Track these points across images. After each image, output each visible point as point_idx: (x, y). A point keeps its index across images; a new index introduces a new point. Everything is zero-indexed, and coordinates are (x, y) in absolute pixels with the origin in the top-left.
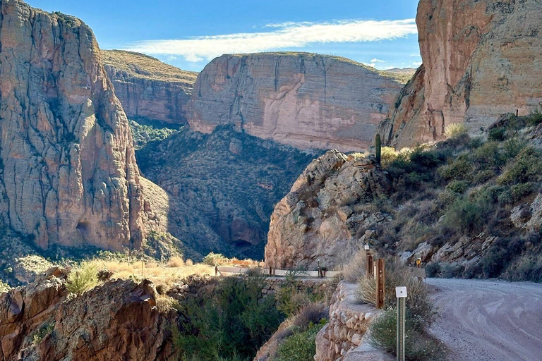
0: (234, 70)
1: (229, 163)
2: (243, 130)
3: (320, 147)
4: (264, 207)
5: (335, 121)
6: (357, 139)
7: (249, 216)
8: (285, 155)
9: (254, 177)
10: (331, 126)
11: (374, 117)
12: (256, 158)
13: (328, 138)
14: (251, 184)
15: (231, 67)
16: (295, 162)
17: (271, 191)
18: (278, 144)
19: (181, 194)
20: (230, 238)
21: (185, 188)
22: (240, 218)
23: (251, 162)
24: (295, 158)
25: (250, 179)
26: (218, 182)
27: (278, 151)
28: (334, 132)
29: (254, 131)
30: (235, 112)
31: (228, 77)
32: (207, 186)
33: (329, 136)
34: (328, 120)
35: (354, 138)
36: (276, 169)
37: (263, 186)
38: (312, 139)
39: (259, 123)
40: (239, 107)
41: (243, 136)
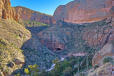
0: (62, 8)
1: (58, 28)
2: (64, 21)
3: (84, 23)
4: (67, 38)
5: (89, 14)
6: (96, 17)
7: (61, 40)
8: (74, 26)
9: (65, 31)
10: (88, 16)
11: (102, 10)
12: (66, 27)
13: (87, 20)
14: (64, 33)
15: (61, 7)
16: (77, 27)
17: (70, 34)
18: (72, 24)
19: (43, 35)
20: (55, 47)
21: (44, 33)
22: (58, 41)
23: (65, 28)
24: (77, 26)
25: (64, 31)
26: (54, 32)
27: (72, 25)
28: (88, 17)
29: (66, 21)
30: (62, 17)
31: (61, 10)
32: (51, 33)
33: (87, 19)
34: (87, 15)
35: (95, 18)
36: (72, 29)
37: (67, 33)
38: (82, 21)
39: (68, 19)
40: (63, 16)
41: (63, 22)
